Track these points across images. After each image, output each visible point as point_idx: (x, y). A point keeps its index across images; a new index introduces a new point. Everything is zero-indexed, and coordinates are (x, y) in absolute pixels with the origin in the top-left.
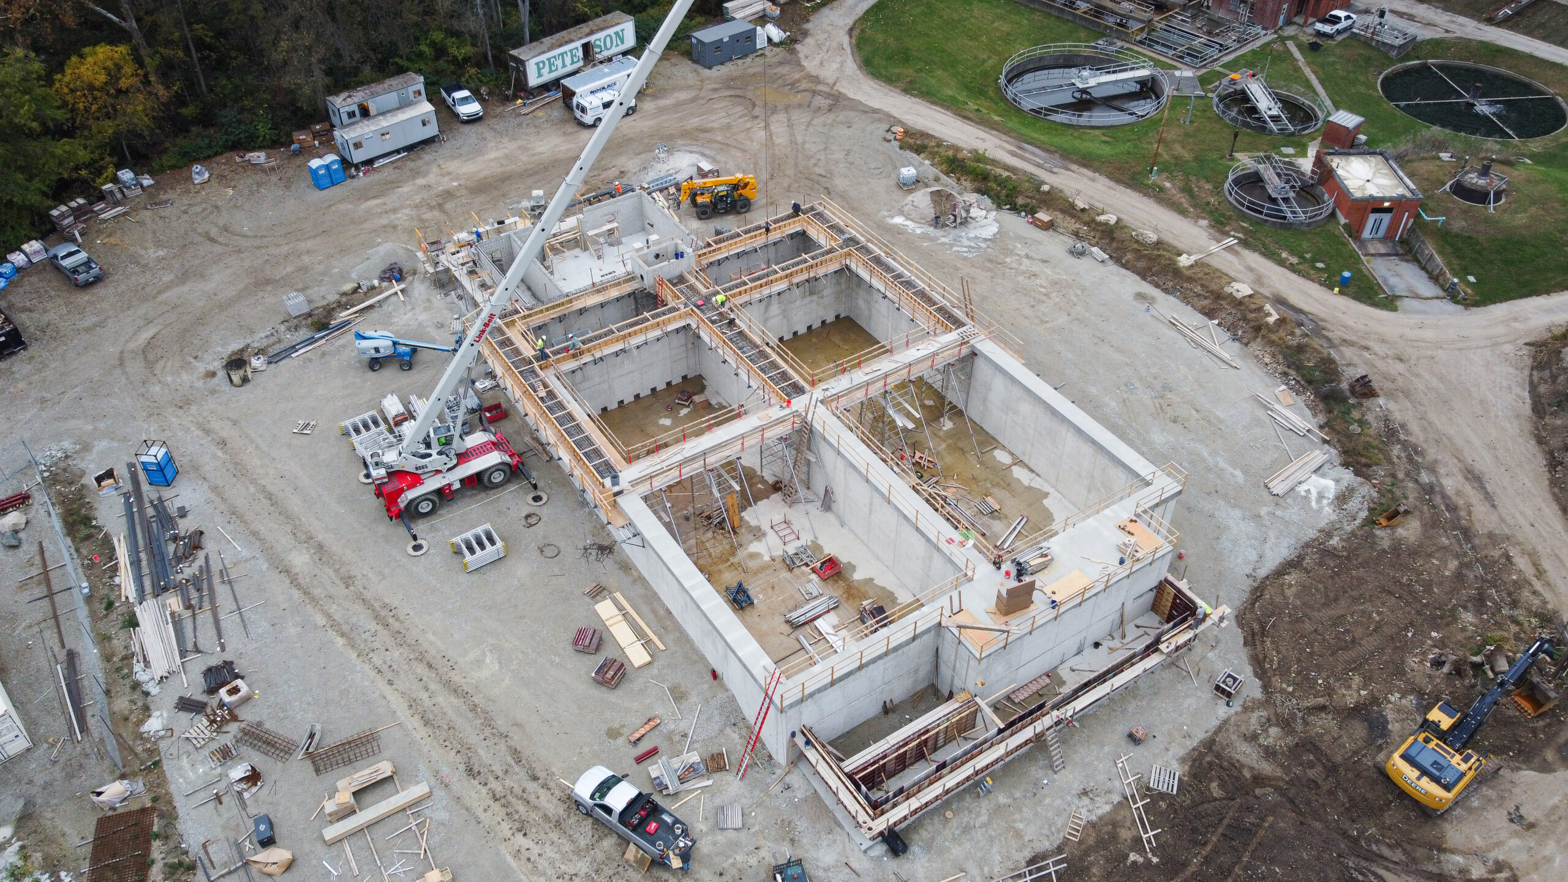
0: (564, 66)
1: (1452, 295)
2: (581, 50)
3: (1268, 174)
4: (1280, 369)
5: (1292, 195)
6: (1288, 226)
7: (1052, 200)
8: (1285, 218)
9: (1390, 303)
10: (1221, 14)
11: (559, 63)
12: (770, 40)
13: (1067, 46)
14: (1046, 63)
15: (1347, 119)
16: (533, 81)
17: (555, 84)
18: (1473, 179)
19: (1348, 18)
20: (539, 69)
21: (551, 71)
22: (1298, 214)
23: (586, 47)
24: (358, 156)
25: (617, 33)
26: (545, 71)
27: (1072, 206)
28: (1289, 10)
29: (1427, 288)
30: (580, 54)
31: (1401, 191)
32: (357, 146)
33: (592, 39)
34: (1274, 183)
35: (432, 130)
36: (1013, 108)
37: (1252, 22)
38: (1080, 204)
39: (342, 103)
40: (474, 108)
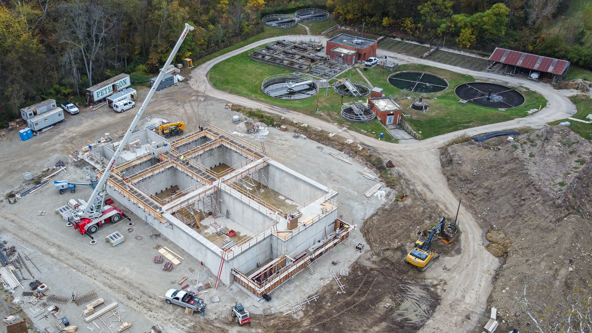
0: (106, 93)
1: (415, 137)
2: (112, 87)
3: (354, 107)
4: (365, 163)
5: (362, 113)
6: (362, 122)
7: (285, 121)
8: (361, 120)
9: (396, 141)
10: (333, 61)
11: (104, 92)
12: (178, 80)
13: (283, 75)
14: (276, 81)
15: (378, 90)
16: (96, 99)
17: (104, 99)
18: (418, 103)
19: (375, 59)
20: (98, 95)
21: (102, 95)
22: (364, 118)
23: (113, 86)
24: (37, 128)
25: (124, 81)
26: (100, 95)
27: (292, 123)
28: (356, 59)
29: (407, 136)
30: (112, 88)
31: (395, 108)
32: (36, 124)
33: (115, 83)
34: (356, 110)
35: (62, 117)
36: (268, 96)
37: (344, 63)
38: (295, 122)
39: (27, 111)
40: (76, 109)
